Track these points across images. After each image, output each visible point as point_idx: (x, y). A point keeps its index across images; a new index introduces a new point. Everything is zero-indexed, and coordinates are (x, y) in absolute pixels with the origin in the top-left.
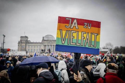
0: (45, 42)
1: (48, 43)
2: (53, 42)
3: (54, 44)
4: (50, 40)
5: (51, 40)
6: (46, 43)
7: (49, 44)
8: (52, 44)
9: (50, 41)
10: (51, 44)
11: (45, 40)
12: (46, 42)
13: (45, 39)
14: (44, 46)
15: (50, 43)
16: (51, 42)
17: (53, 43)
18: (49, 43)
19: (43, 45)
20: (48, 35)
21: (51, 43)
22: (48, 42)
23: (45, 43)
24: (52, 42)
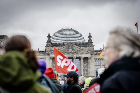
3: (80, 56)
4: (68, 44)
5: (72, 43)
8: (75, 56)
9: (69, 48)
11: (55, 45)
14: (51, 61)
16: (70, 50)
17: (76, 52)
19: (50, 58)
20: (63, 30)
21: (71, 53)
24: (73, 49)
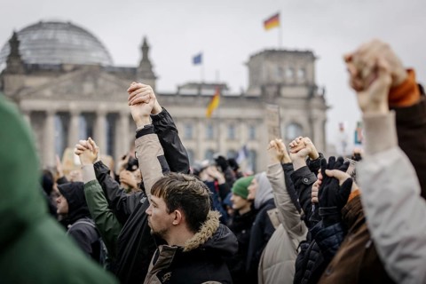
0: (33, 82)
1: (57, 95)
2: (107, 82)
4: (76, 68)
6: (48, 92)
7: (74, 106)
9: (83, 79)
10: (88, 105)
11: (34, 70)
12: (44, 87)
13: (29, 56)
15: (82, 97)
16: (95, 80)
17: (106, 96)
18: (69, 93)
21: (90, 97)
22: (65, 80)
23: (34, 94)
24: (96, 86)
